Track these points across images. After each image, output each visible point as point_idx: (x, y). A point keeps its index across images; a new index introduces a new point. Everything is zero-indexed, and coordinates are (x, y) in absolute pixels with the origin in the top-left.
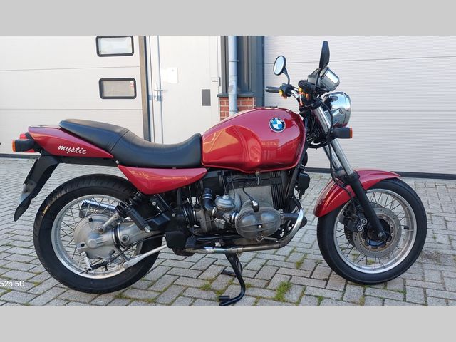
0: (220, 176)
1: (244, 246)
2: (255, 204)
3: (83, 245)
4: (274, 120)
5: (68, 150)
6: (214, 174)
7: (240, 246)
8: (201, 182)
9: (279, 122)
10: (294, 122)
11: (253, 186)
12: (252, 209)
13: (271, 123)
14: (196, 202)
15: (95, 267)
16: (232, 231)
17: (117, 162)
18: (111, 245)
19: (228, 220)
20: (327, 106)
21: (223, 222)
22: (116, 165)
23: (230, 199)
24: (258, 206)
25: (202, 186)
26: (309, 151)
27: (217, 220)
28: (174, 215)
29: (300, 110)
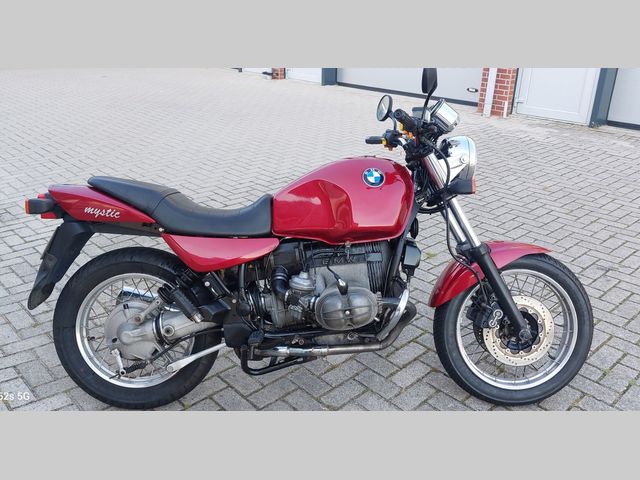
0: (297, 250)
1: (331, 346)
2: (342, 284)
3: (115, 340)
4: (369, 171)
5: (97, 212)
6: (289, 247)
7: (324, 346)
8: (272, 258)
9: (377, 174)
10: (398, 177)
11: (341, 263)
12: (337, 290)
13: (365, 176)
14: (265, 285)
15: (129, 370)
16: (314, 326)
17: (161, 230)
18: (152, 341)
19: (306, 307)
20: (443, 154)
21: (299, 309)
22: (159, 235)
23: (309, 278)
24: (347, 286)
25: (272, 262)
26: (420, 217)
27: (292, 307)
28: (234, 301)
29: (407, 160)
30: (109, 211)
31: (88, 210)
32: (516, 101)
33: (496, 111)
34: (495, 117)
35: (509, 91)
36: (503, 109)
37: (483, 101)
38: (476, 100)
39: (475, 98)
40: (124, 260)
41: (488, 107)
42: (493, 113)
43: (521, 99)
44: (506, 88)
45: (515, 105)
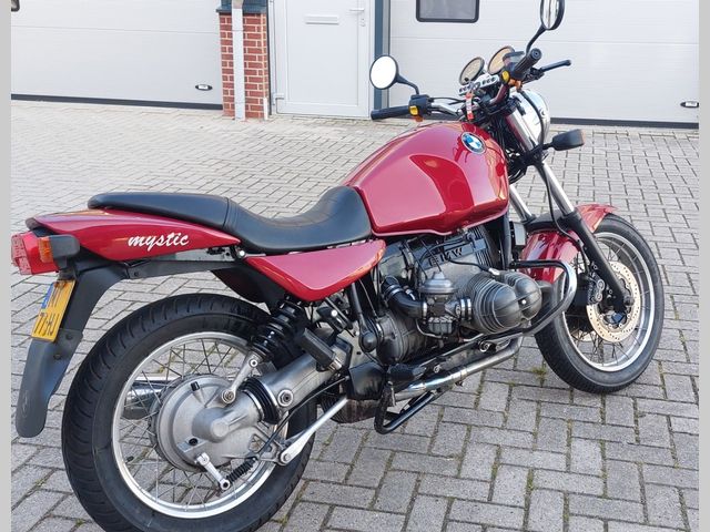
2: (496, 273)
3: (193, 442)
5: (151, 242)
17: (242, 252)
30: (171, 236)
31: (136, 241)
32: (274, 96)
33: (253, 112)
34: (252, 122)
35: (264, 84)
36: (261, 108)
37: (232, 100)
38: (220, 101)
39: (216, 97)
40: (178, 316)
41: (240, 108)
42: (248, 115)
43: (280, 94)
44: (259, 80)
45: (274, 101)
